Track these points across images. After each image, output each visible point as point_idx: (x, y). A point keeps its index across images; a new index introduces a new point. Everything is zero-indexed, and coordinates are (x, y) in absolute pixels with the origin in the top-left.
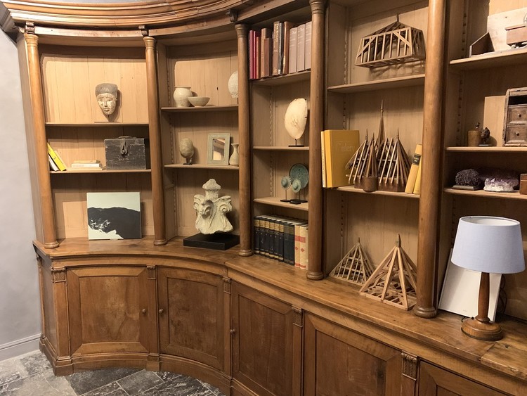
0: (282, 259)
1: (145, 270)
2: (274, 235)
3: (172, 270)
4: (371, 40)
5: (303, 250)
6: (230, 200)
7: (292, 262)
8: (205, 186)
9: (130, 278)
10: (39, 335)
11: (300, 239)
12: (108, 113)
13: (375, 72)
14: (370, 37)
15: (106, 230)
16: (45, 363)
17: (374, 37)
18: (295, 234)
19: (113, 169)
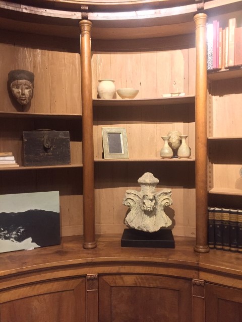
3: (117, 276)
8: (141, 180)
9: (64, 293)
15: (20, 239)
19: (34, 166)
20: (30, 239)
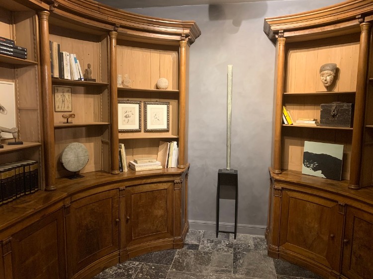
1: (336, 205)
3: (359, 211)
9: (325, 208)
10: (265, 227)
12: (327, 85)
15: (315, 169)
16: (265, 246)
19: (324, 126)
20: (320, 171)
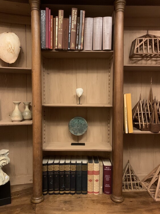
0: (74, 192)
2: (65, 175)
4: (144, 41)
5: (97, 181)
6: (8, 154)
7: (85, 192)
11: (93, 173)
13: (133, 60)
14: (143, 39)
17: (146, 39)
18: (89, 170)
